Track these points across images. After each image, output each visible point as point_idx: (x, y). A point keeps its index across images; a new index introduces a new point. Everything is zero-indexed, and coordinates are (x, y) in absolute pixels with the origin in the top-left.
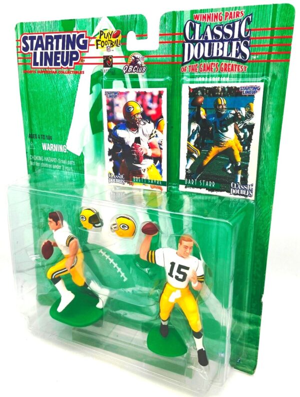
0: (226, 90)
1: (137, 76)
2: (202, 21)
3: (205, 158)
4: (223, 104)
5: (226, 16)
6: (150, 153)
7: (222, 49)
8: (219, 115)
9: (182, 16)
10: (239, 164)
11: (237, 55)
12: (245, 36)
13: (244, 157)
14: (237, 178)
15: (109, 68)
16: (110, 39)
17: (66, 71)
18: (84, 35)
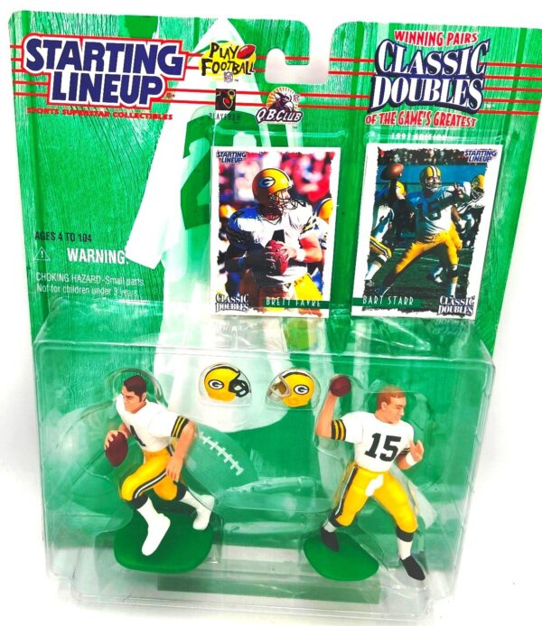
0: (442, 154)
1: (283, 128)
2: (408, 43)
3: (400, 261)
4: (435, 176)
5: (449, 40)
6: (301, 255)
7: (440, 90)
8: (427, 193)
9: (374, 31)
10: (455, 268)
11: (462, 101)
12: (477, 72)
13: (463, 257)
14: (450, 288)
15: (227, 112)
16: (231, 60)
17: (131, 114)
18: (175, 47)
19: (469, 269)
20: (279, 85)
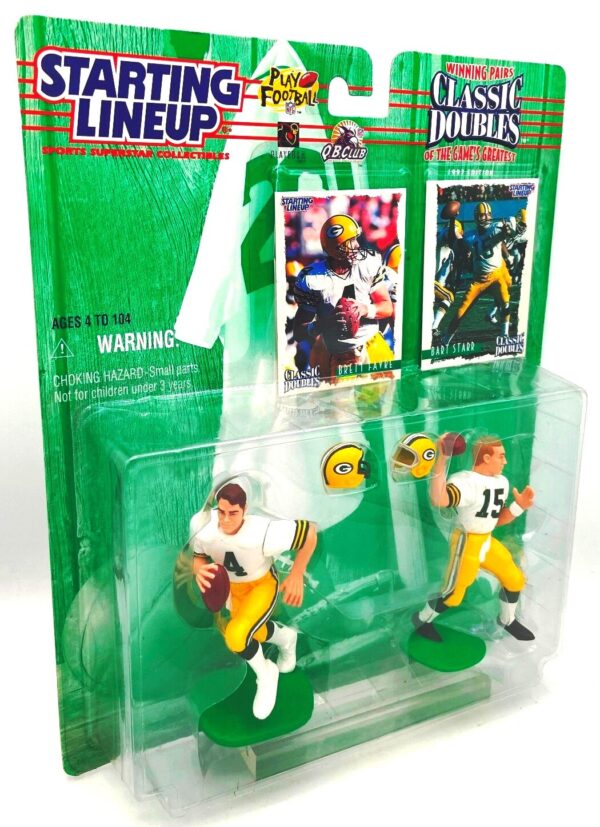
0: (492, 190)
1: (348, 166)
2: (458, 76)
3: (461, 305)
4: (487, 212)
5: (492, 74)
6: (372, 311)
7: (486, 124)
8: (481, 231)
9: (428, 63)
10: (507, 306)
11: (504, 136)
12: (514, 107)
14: (504, 328)
15: (291, 149)
16: (293, 88)
17: (179, 153)
18: (230, 72)
19: (517, 306)
20: (343, 118)
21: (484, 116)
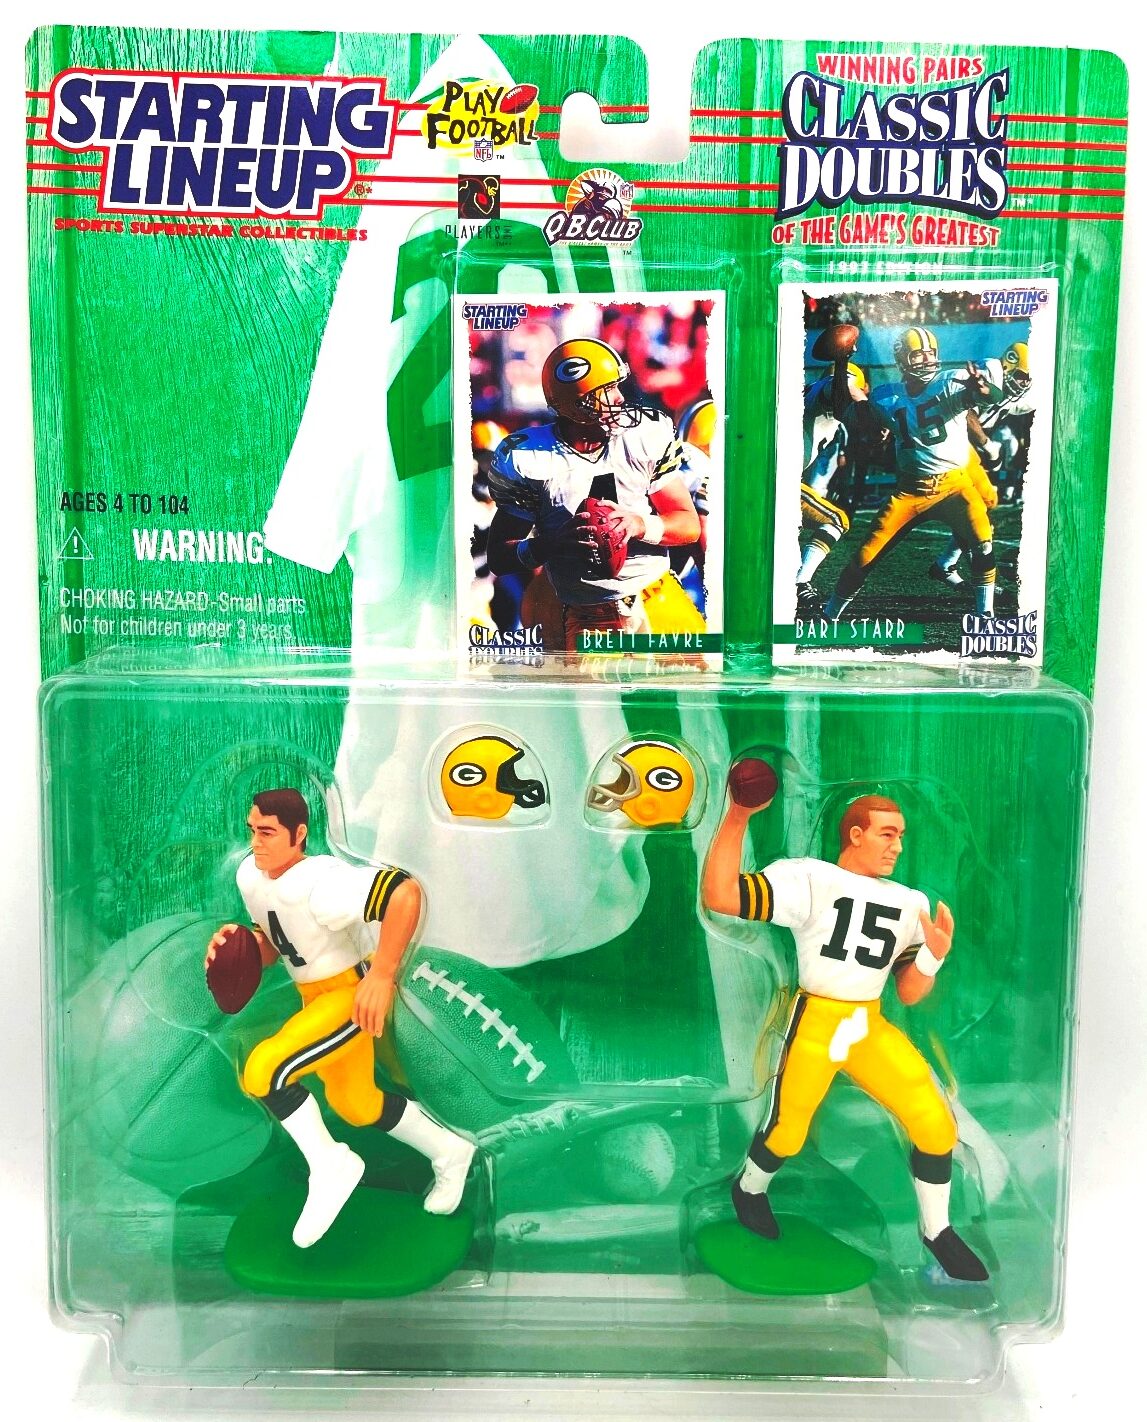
0: (936, 301)
1: (602, 255)
2: (846, 79)
3: (869, 538)
4: (926, 348)
5: (928, 71)
6: (655, 530)
7: (919, 171)
8: (913, 385)
9: (776, 57)
10: (988, 550)
11: (966, 193)
12: (990, 134)
13: (1002, 524)
14: (981, 594)
15: (484, 222)
16: (489, 116)
17: (278, 229)
18: (371, 92)
19: (1016, 551)
20: (590, 166)
21: (912, 155)
